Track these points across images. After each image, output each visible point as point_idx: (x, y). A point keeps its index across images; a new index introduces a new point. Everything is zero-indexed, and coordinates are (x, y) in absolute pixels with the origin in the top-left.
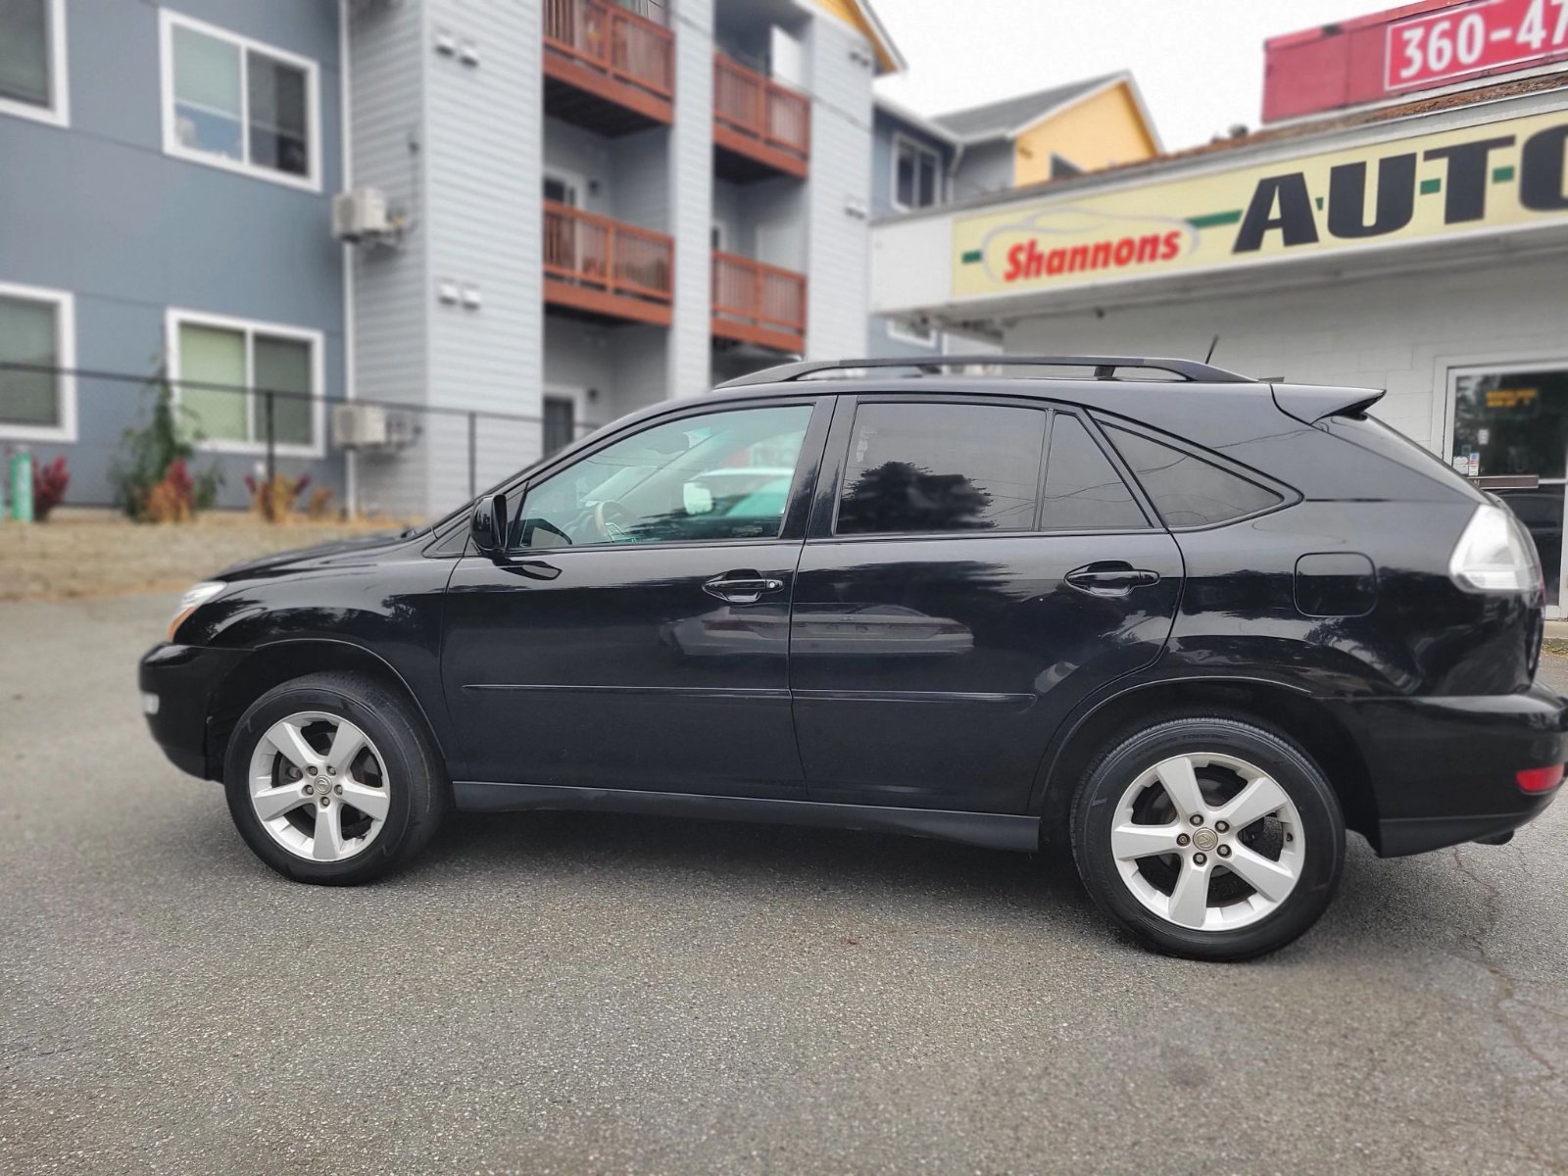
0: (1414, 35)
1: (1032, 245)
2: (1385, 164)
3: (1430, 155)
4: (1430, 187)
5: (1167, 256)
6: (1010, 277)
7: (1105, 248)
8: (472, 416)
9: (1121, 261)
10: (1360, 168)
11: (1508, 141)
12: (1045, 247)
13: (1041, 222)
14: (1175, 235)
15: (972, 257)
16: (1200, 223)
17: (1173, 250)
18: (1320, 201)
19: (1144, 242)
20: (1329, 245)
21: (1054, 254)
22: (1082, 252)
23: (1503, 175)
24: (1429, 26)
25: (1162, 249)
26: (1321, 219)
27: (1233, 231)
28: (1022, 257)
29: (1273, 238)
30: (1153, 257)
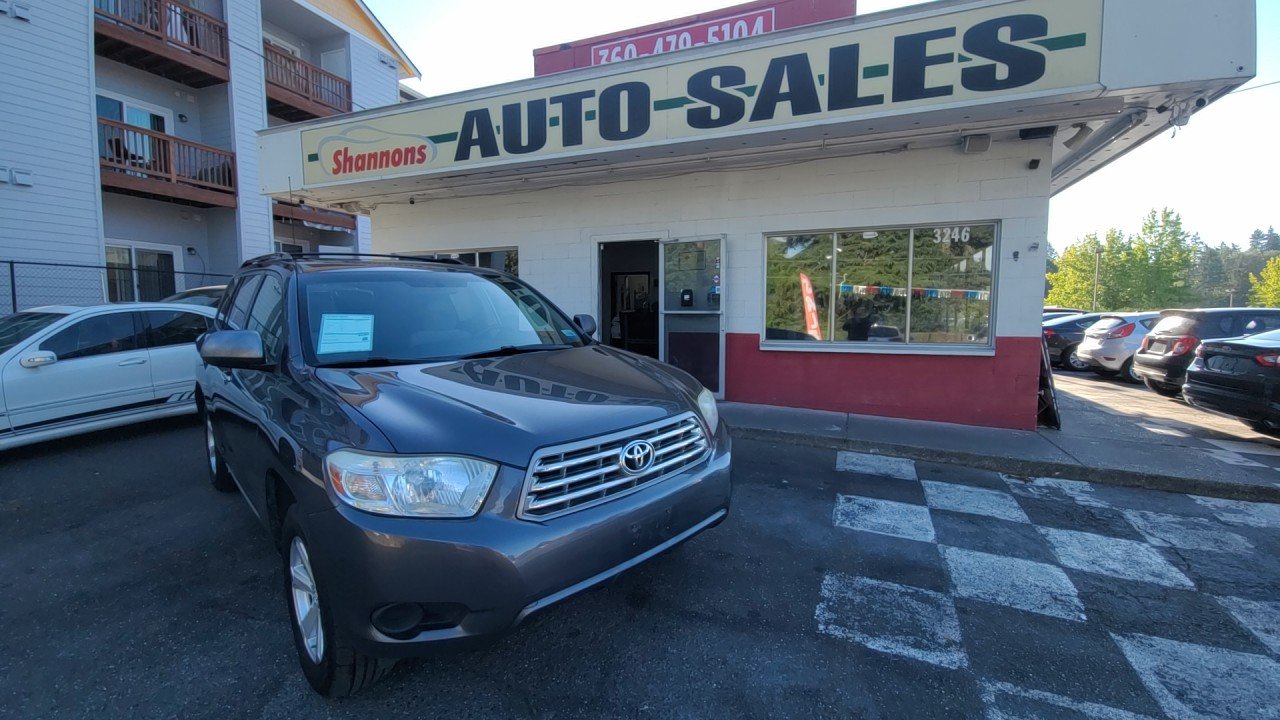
0: (604, 53)
1: (346, 150)
2: (531, 105)
3: (554, 100)
4: (554, 122)
5: (420, 161)
6: (336, 172)
7: (385, 154)
8: (12, 263)
9: (396, 164)
10: (517, 107)
11: (591, 94)
12: (353, 153)
13: (349, 135)
14: (424, 147)
15: (313, 158)
16: (437, 139)
17: (424, 157)
18: (498, 128)
19: (408, 151)
20: (505, 158)
21: (359, 157)
22: (373, 156)
23: (590, 115)
24: (611, 49)
25: (417, 156)
26: (499, 139)
27: (453, 146)
28: (341, 158)
29: (475, 150)
30: (412, 162)
